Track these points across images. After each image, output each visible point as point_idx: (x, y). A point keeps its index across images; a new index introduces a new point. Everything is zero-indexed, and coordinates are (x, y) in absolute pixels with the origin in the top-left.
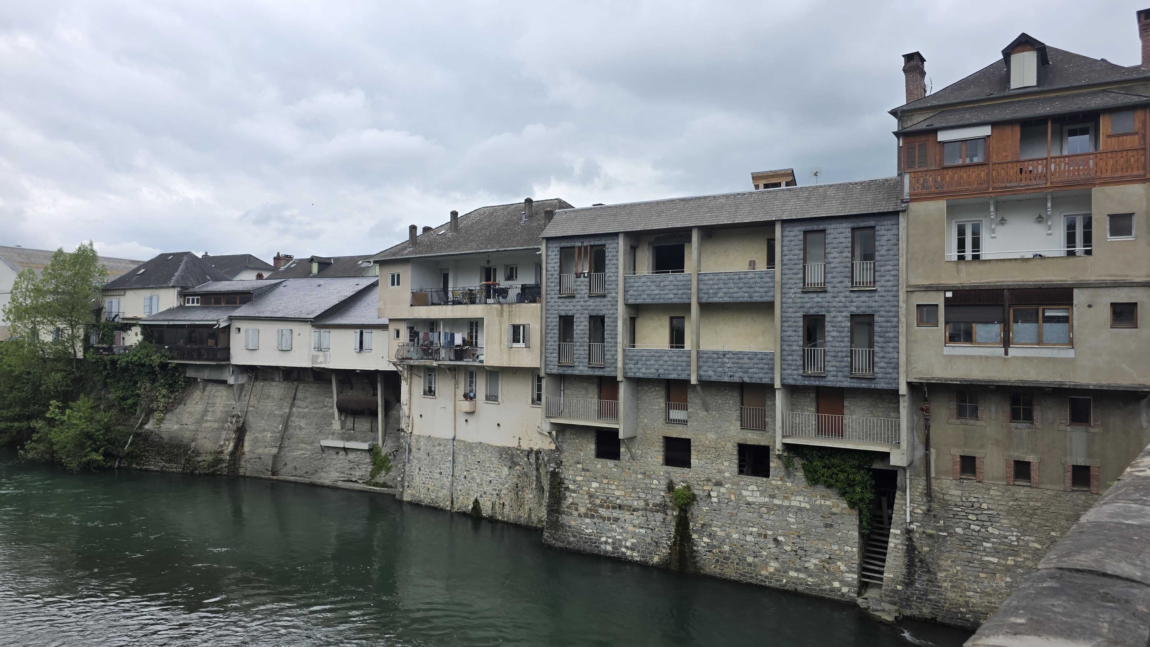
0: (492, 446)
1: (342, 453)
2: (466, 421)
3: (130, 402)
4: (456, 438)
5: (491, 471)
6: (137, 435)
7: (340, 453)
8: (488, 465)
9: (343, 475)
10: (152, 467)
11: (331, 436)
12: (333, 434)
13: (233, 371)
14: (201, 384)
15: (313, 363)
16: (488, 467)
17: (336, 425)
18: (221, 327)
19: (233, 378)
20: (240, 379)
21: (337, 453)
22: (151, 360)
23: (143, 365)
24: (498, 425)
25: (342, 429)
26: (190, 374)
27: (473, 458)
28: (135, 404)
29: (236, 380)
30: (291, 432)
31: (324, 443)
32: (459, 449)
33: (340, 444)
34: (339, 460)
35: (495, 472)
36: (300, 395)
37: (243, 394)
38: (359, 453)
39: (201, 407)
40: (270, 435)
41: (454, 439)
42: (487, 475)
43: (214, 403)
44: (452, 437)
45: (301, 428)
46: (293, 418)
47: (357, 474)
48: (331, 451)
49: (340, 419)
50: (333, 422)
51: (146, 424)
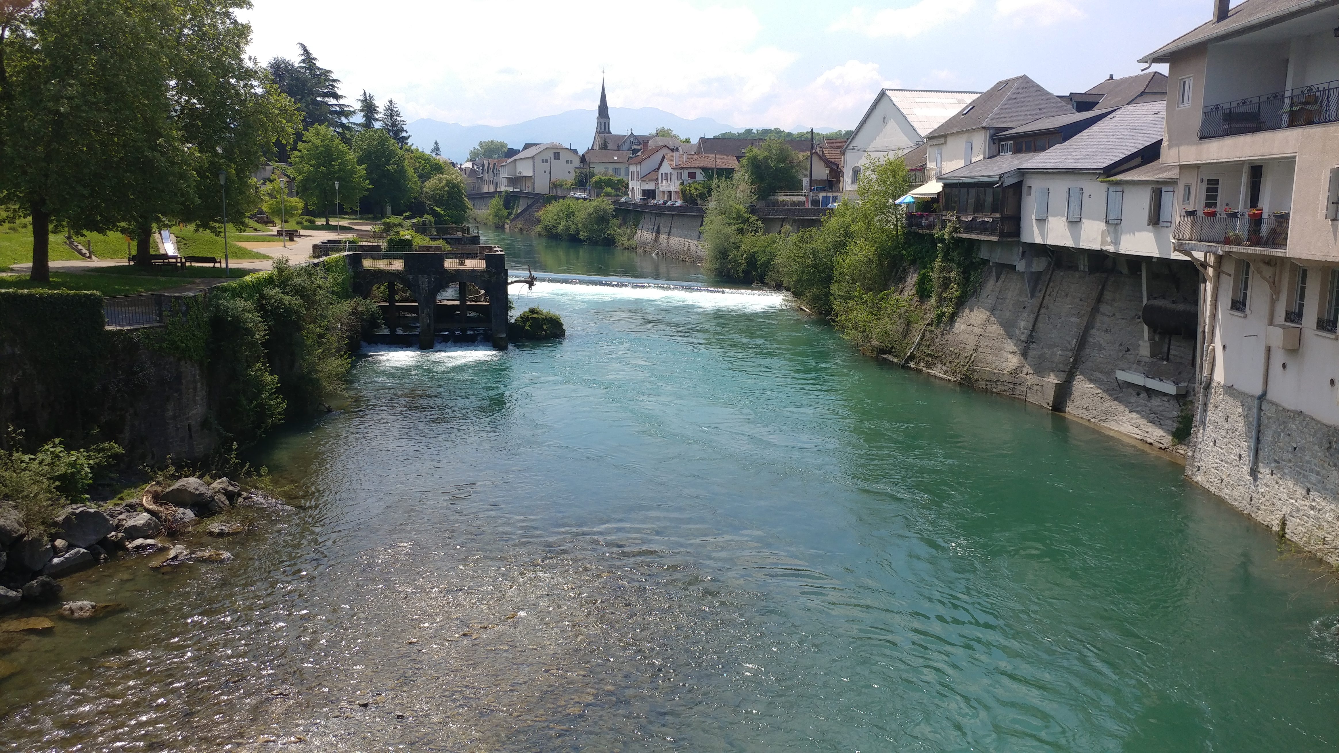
0: (1318, 422)
1: (1144, 395)
2: (1284, 366)
4: (1270, 396)
5: (1311, 471)
6: (926, 333)
7: (1142, 395)
8: (1307, 458)
9: (1137, 431)
11: (1135, 366)
12: (1139, 363)
13: (1023, 253)
14: (994, 269)
15: (1102, 245)
16: (1308, 462)
17: (1145, 350)
18: (1005, 185)
19: (1023, 262)
20: (1034, 265)
21: (1138, 394)
24: (1332, 382)
25: (1152, 356)
26: (984, 254)
27: (1287, 439)
29: (1028, 265)
30: (1087, 351)
31: (1122, 376)
32: (1269, 418)
33: (1138, 379)
34: (1137, 407)
35: (1318, 474)
36: (1108, 295)
37: (1038, 289)
38: (1165, 399)
39: (990, 301)
40: (1060, 352)
41: (1262, 397)
42: (1304, 476)
43: (1005, 299)
44: (1259, 392)
45: (1101, 348)
46: (1093, 332)
47: (1155, 434)
48: (1130, 390)
49: (1151, 339)
50: (1141, 343)
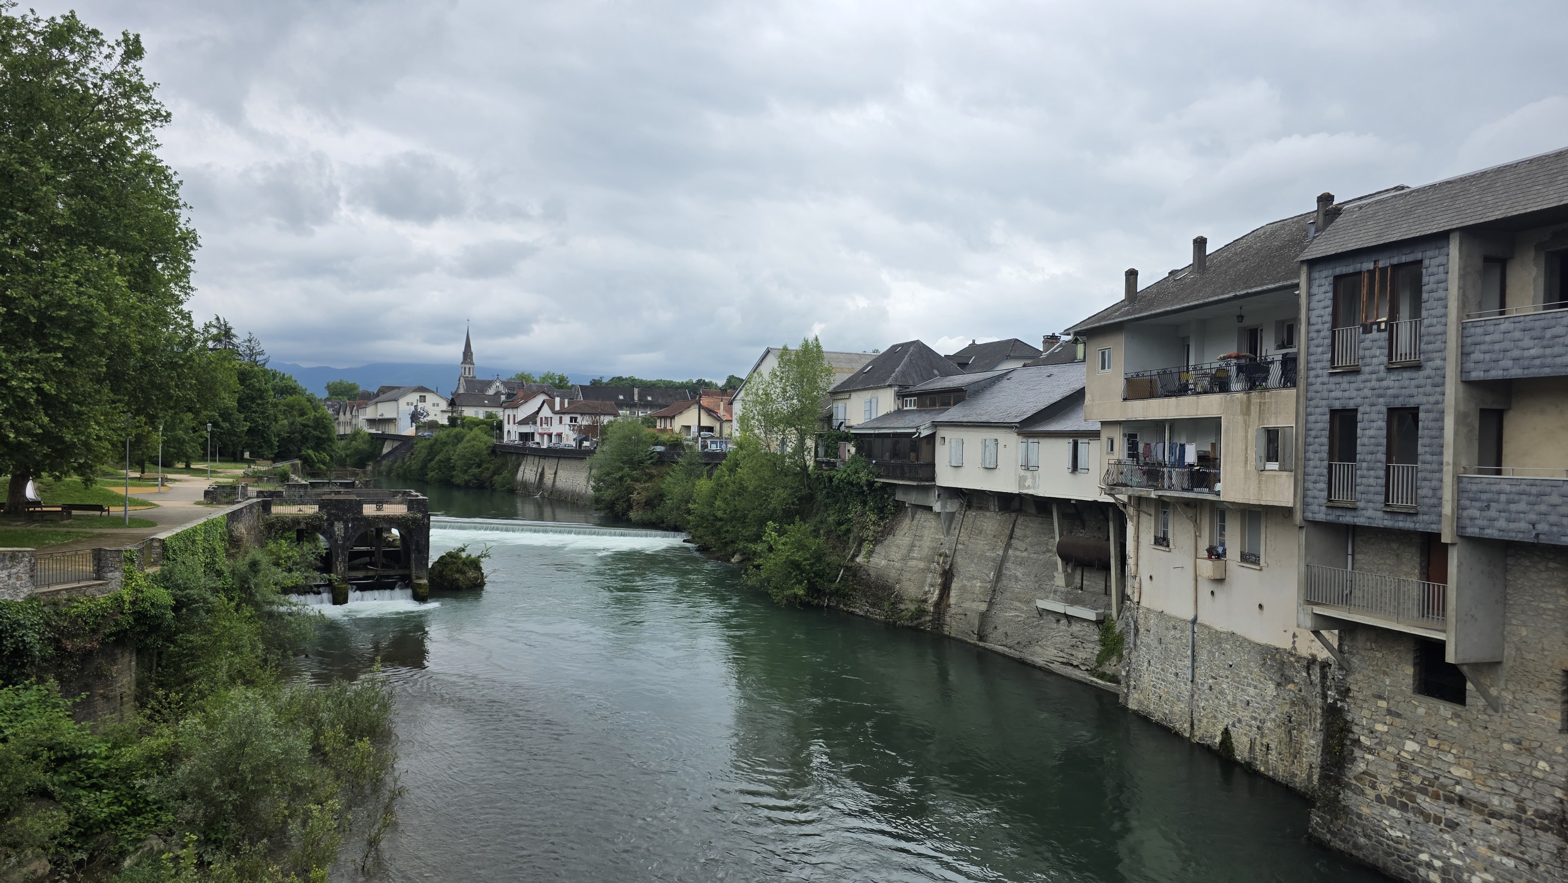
0: (1250, 642)
1: (1064, 621)
2: (1212, 593)
3: (843, 528)
4: (1199, 621)
5: (1249, 685)
6: (848, 569)
7: (1062, 622)
8: (1244, 674)
9: (1061, 654)
10: (857, 610)
11: (1052, 595)
12: (1055, 592)
13: (939, 495)
14: (909, 509)
15: (1020, 489)
16: (1245, 677)
17: (1060, 580)
18: (922, 436)
19: (939, 504)
20: (948, 506)
21: (1058, 621)
22: (858, 477)
23: (851, 483)
24: (1261, 606)
25: (1067, 586)
26: (900, 496)
27: (1222, 657)
28: (848, 531)
29: (944, 506)
30: (1005, 582)
31: (1042, 604)
32: (1203, 640)
33: (1059, 607)
34: (1059, 632)
35: (1255, 687)
36: (1018, 532)
37: (953, 527)
38: (1085, 624)
39: (908, 539)
40: (979, 584)
41: (1194, 621)
42: (1243, 690)
43: (922, 536)
44: (1191, 617)
45: (1017, 579)
46: (1009, 565)
47: (1080, 657)
48: (1050, 617)
49: (1065, 571)
50: (1055, 574)
51: (857, 556)
